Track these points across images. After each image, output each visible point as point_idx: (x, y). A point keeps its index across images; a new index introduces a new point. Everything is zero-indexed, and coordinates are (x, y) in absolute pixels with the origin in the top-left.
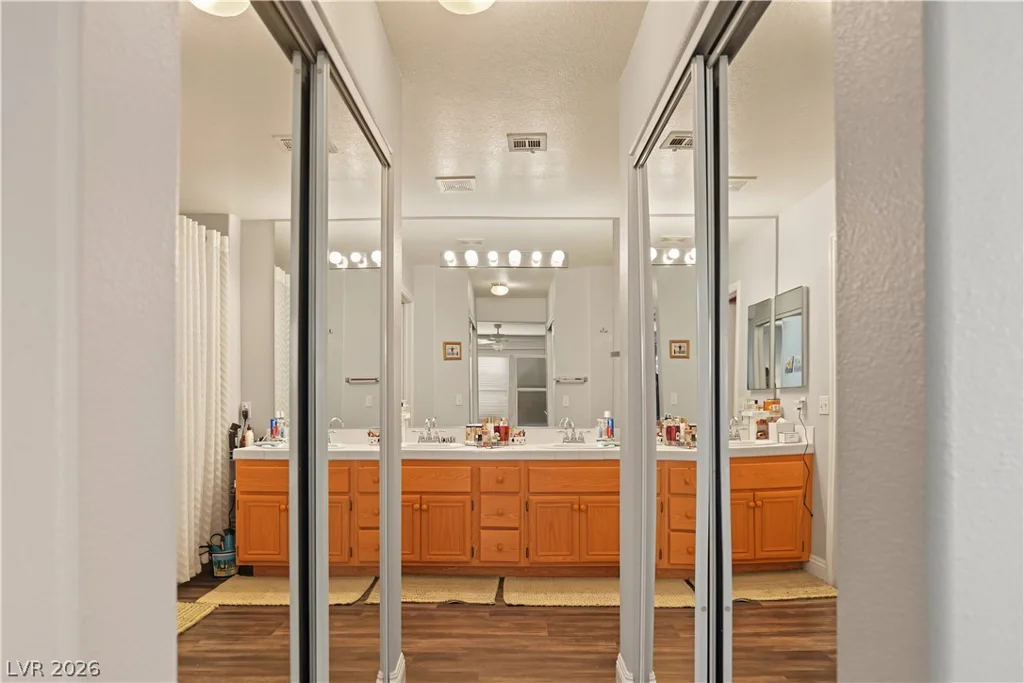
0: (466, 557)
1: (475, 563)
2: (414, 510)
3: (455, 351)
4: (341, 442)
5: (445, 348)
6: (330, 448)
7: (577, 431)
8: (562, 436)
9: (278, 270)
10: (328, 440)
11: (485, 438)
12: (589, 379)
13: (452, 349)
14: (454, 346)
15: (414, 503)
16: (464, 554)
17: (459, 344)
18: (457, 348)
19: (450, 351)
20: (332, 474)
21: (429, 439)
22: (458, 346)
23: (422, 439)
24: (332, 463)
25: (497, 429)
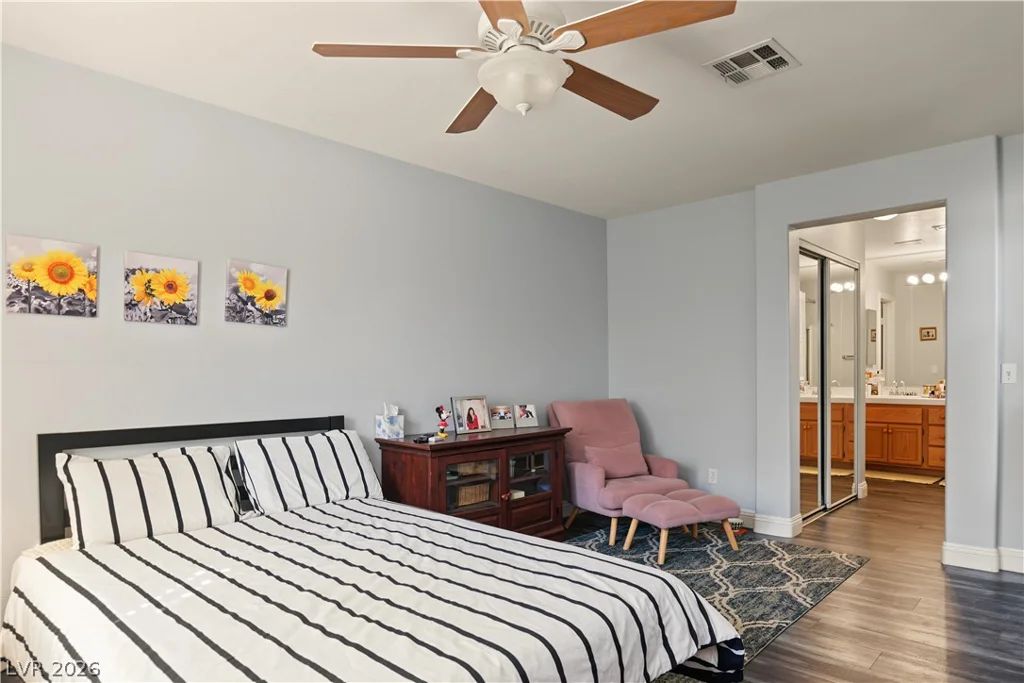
0: (919, 462)
1: (925, 466)
2: (883, 433)
3: (930, 334)
4: (839, 394)
5: (921, 332)
6: (832, 397)
9: (801, 292)
10: (830, 393)
11: (937, 393)
13: (928, 332)
14: (930, 330)
15: (883, 428)
16: (916, 460)
18: (932, 332)
19: (927, 334)
20: (832, 410)
21: (897, 393)
22: (933, 330)
23: (891, 393)
24: (832, 404)
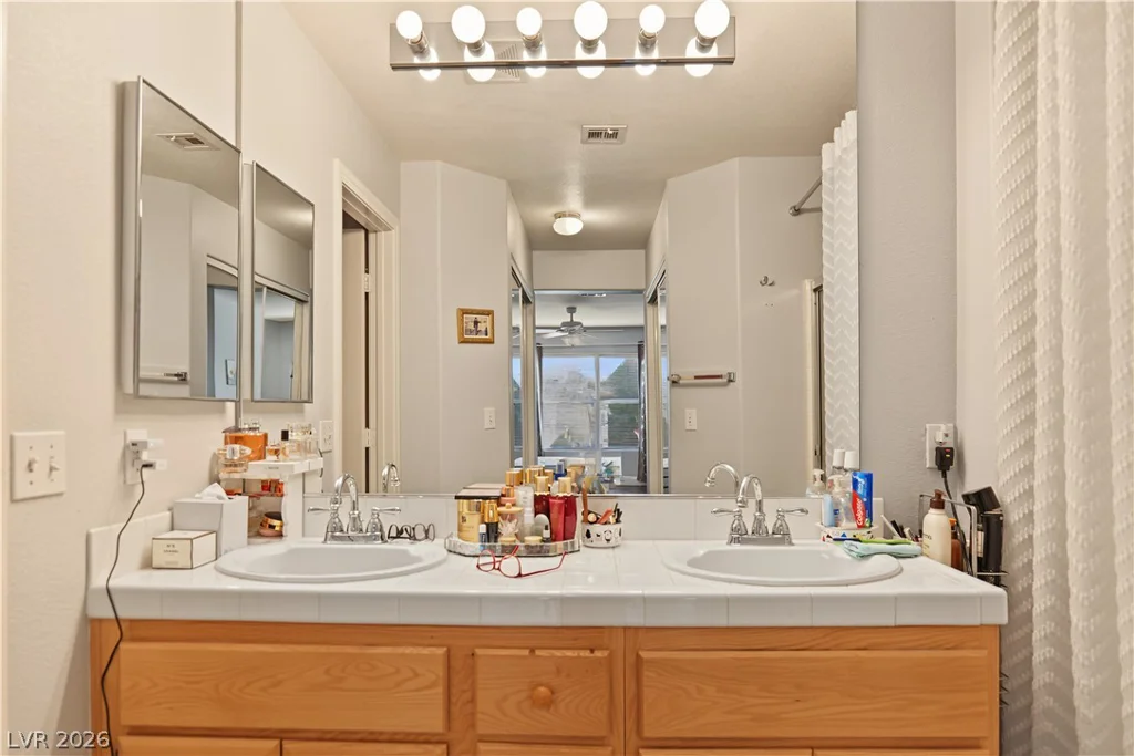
5: (461, 321)
7: (771, 506)
8: (727, 521)
12: (739, 379)
13: (476, 323)
14: (479, 318)
17: (489, 313)
19: (471, 326)
22: (489, 318)
25: (542, 504)
